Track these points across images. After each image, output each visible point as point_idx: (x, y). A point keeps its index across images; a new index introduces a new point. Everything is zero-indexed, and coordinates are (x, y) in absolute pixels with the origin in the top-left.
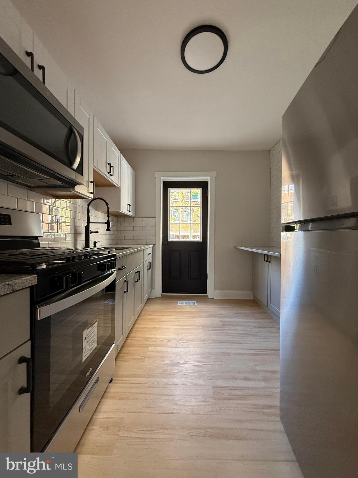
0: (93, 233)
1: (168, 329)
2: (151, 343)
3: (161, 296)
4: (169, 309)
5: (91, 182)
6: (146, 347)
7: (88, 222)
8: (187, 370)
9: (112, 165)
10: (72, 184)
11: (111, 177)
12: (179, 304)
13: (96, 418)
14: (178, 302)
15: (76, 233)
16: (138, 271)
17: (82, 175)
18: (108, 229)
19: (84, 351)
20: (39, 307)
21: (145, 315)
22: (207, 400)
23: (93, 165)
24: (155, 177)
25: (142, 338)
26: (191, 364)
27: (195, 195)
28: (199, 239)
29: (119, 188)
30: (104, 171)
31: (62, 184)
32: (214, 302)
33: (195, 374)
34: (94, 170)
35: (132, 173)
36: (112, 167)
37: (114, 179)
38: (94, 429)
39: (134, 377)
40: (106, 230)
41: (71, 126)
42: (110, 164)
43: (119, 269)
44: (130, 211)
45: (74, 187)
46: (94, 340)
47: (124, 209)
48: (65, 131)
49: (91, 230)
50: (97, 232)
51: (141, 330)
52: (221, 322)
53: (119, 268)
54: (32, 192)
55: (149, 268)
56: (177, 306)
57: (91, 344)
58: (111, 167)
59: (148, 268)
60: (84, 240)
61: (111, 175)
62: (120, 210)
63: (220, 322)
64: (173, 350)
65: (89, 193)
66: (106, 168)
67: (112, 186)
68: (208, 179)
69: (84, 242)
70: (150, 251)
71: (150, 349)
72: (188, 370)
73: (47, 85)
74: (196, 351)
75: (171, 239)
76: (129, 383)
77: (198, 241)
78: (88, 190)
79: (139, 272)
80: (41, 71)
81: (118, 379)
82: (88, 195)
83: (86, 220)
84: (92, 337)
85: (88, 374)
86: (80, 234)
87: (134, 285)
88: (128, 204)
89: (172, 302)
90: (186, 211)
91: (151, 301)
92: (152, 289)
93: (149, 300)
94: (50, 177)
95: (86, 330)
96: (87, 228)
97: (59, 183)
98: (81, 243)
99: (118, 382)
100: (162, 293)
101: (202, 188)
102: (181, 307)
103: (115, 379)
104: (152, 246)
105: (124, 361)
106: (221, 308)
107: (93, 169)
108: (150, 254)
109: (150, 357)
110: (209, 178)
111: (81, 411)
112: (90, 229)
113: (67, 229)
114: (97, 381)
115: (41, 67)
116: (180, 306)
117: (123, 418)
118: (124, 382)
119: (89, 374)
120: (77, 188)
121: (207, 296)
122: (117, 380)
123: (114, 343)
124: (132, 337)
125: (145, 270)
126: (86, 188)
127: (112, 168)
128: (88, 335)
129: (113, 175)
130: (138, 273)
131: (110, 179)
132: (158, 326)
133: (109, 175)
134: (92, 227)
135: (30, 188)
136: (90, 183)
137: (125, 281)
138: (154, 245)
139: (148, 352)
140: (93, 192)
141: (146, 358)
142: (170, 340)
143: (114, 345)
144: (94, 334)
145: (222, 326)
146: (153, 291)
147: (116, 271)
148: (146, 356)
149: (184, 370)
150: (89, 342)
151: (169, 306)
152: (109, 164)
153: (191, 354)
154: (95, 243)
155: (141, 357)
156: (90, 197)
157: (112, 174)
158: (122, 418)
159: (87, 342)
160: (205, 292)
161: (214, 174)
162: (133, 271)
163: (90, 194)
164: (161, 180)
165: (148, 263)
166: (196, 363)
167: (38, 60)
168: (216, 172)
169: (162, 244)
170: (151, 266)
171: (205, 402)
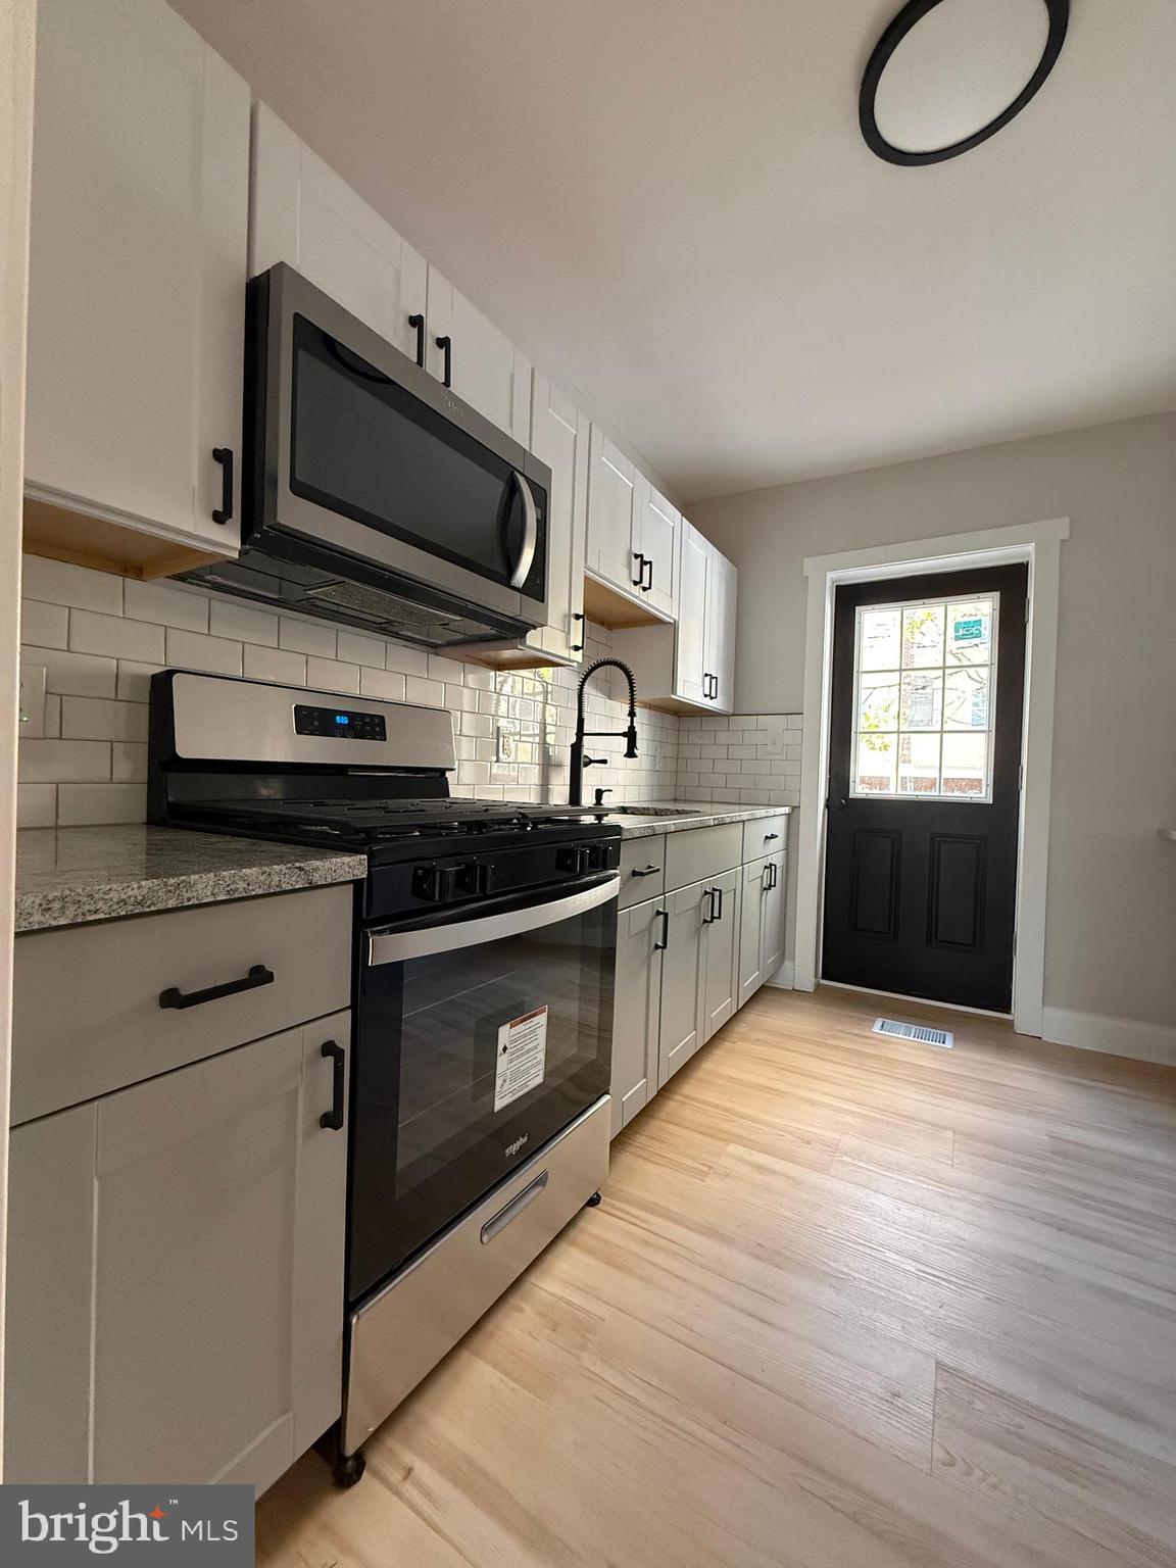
0: (592, 765)
1: (813, 1103)
2: (740, 1132)
3: (816, 990)
4: (834, 1037)
5: (577, 617)
6: (721, 1139)
7: (580, 733)
8: (847, 1266)
9: (645, 559)
10: (517, 630)
11: (644, 595)
12: (876, 1028)
13: (535, 1285)
14: (874, 1022)
15: (547, 765)
16: (714, 889)
17: (543, 601)
18: (630, 754)
19: (499, 1082)
20: (373, 933)
21: (745, 1039)
22: (899, 1402)
23: (583, 565)
24: (805, 574)
25: (716, 1106)
26: (868, 1251)
27: (965, 623)
28: (984, 795)
29: (674, 626)
30: (620, 579)
31: (493, 631)
32: (1036, 1050)
33: (875, 1291)
34: (587, 578)
35: (724, 572)
36: (646, 563)
37: (655, 601)
38: (521, 1310)
39: (661, 1216)
40: (625, 756)
41: (512, 473)
42: (642, 556)
43: (635, 873)
44: (713, 695)
45: (525, 636)
46: (535, 1061)
47: (691, 689)
48: (498, 488)
49: (586, 757)
50: (605, 762)
51: (720, 1082)
52: (1050, 1137)
53: (634, 871)
54: (440, 658)
55: (770, 886)
56: (872, 1035)
57: (522, 1068)
58: (643, 563)
59: (765, 885)
60: (569, 783)
61: (645, 589)
62: (676, 694)
63: (1046, 1138)
64: (814, 1177)
65: (570, 648)
66: (626, 571)
67: (652, 621)
68: (1029, 555)
69: (568, 788)
70: (778, 826)
71: (732, 1148)
72: (852, 1265)
73: (456, 387)
74: (901, 1212)
75: (858, 790)
76: (641, 1227)
77: (974, 801)
78: (568, 641)
79: (718, 893)
80: (443, 352)
81: (618, 1204)
82: (565, 654)
83: (576, 726)
84: (528, 1051)
85: (513, 1149)
86: (559, 766)
87: (698, 931)
88: (706, 675)
89: (851, 1017)
90: (924, 688)
91: (773, 997)
92: (781, 959)
93: (765, 992)
94: (461, 616)
95: (509, 1025)
96: (577, 748)
97: (486, 629)
98: (559, 796)
99: (619, 1213)
100: (823, 978)
101: (997, 595)
102: (884, 1041)
103: (608, 1200)
104: (786, 810)
105: (645, 1159)
106: (1067, 1082)
107: (585, 577)
108: (773, 837)
109: (727, 1175)
110: (1031, 547)
111: (484, 1241)
112: (585, 752)
113: (526, 753)
114: (541, 1181)
115: (443, 343)
116: (880, 1037)
117: (603, 1320)
118: (633, 1220)
119: (517, 1152)
120: (532, 638)
121: (1011, 1023)
122: (613, 1206)
123: (607, 1093)
124: (686, 1097)
125: (752, 891)
126: (561, 636)
127: (646, 568)
128: (512, 1042)
129: (650, 588)
130: (714, 894)
131: (641, 600)
132: (780, 1086)
133: (637, 590)
134: (591, 747)
135: (434, 648)
136: (573, 620)
137: (658, 913)
138: (793, 810)
139: (723, 1157)
140: (580, 645)
141: (711, 1172)
142: (809, 1143)
143: (607, 1097)
144: (533, 1044)
145: (1050, 1155)
146: (787, 964)
147: (618, 878)
148: (713, 1168)
149: (835, 1261)
150: (518, 1061)
151: (839, 1028)
152: (636, 556)
153: (880, 1216)
154: (599, 794)
155: (696, 1165)
156: (573, 661)
157: (646, 583)
158: (600, 1318)
159: (511, 1061)
160: (1004, 1005)
161: (1060, 528)
162: (697, 889)
163: (572, 651)
164: (829, 584)
165: (766, 867)
166: (888, 1254)
167: (434, 329)
168: (1067, 519)
169: (827, 806)
170: (778, 880)
171: (888, 1405)
